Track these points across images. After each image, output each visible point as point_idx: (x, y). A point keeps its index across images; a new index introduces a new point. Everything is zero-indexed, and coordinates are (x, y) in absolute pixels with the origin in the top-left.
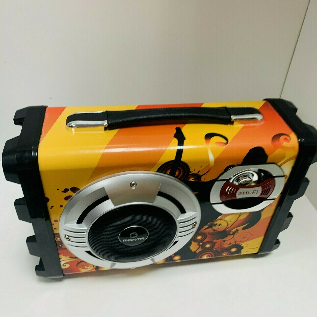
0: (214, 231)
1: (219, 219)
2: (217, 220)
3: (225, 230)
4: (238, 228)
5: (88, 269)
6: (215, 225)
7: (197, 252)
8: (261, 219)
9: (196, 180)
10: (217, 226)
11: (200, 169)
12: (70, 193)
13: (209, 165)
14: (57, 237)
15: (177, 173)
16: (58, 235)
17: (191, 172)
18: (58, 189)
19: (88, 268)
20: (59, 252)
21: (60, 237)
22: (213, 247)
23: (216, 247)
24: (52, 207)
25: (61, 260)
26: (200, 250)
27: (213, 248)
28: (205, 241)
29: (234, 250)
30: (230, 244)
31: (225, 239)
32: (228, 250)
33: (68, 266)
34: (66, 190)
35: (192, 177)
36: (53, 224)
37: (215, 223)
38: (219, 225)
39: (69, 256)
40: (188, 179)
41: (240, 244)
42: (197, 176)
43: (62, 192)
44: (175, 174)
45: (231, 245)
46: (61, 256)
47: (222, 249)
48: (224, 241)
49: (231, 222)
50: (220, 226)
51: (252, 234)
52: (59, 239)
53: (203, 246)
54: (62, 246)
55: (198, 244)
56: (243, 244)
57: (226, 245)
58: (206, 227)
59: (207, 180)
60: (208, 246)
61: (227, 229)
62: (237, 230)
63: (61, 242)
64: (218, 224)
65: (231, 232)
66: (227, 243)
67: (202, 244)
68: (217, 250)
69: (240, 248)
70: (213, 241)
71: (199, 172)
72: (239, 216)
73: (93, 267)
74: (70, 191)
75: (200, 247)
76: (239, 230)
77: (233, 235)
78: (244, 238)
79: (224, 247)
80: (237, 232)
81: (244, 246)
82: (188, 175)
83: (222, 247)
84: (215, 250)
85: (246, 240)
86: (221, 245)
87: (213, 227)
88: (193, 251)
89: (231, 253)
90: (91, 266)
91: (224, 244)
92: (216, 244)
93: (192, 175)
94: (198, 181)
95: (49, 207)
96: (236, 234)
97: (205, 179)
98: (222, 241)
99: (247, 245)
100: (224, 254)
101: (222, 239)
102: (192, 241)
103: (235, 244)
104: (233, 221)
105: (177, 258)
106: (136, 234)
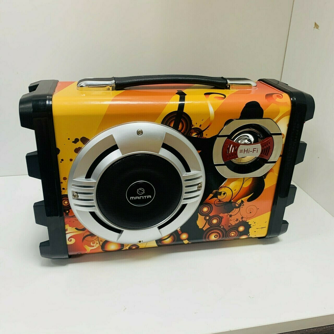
0: (219, 201)
1: (223, 186)
2: (221, 187)
3: (230, 201)
5: (93, 246)
6: (220, 193)
7: (204, 229)
8: (264, 189)
9: (198, 136)
10: (222, 194)
11: (202, 123)
12: (80, 144)
13: (210, 118)
14: (65, 200)
15: (180, 126)
16: (65, 197)
17: (193, 126)
18: (69, 139)
19: (94, 245)
20: (66, 220)
23: (223, 223)
24: (62, 160)
25: (67, 232)
26: (207, 226)
27: (221, 225)
28: (211, 215)
29: (241, 229)
30: (237, 220)
31: (230, 214)
32: (235, 228)
33: (73, 241)
34: (76, 141)
35: (195, 132)
36: (62, 183)
38: (224, 194)
39: (75, 228)
40: (191, 134)
41: (247, 221)
42: (200, 132)
43: (73, 142)
44: (178, 128)
46: (67, 227)
47: (229, 226)
48: (231, 216)
49: (235, 190)
50: (225, 195)
51: (258, 209)
52: (66, 202)
53: (209, 221)
54: (69, 212)
55: (205, 219)
56: (250, 222)
57: (233, 223)
58: (211, 195)
59: (208, 137)
60: (215, 221)
61: (232, 200)
62: (242, 202)
63: (69, 207)
64: (223, 193)
65: (236, 204)
66: (234, 219)
67: (209, 219)
68: (224, 227)
69: (248, 227)
70: (220, 215)
71: (200, 126)
72: (243, 184)
73: (99, 244)
74: (80, 142)
75: (207, 222)
76: (244, 202)
77: (239, 209)
78: (250, 213)
79: (231, 224)
80: (243, 205)
81: (251, 224)
82: (191, 129)
83: (229, 224)
84: (222, 227)
85: (253, 216)
86: (228, 221)
87: (219, 196)
88: (200, 227)
89: (239, 233)
90: (97, 243)
91: (231, 220)
92: (223, 220)
93: (195, 130)
94: (200, 137)
95: (59, 160)
96: (242, 207)
97: (207, 135)
98: (229, 215)
99: (255, 223)
100: (233, 235)
101: (229, 213)
102: (198, 214)
103: (242, 220)
104: (238, 189)
105: (184, 236)
106: (143, 190)
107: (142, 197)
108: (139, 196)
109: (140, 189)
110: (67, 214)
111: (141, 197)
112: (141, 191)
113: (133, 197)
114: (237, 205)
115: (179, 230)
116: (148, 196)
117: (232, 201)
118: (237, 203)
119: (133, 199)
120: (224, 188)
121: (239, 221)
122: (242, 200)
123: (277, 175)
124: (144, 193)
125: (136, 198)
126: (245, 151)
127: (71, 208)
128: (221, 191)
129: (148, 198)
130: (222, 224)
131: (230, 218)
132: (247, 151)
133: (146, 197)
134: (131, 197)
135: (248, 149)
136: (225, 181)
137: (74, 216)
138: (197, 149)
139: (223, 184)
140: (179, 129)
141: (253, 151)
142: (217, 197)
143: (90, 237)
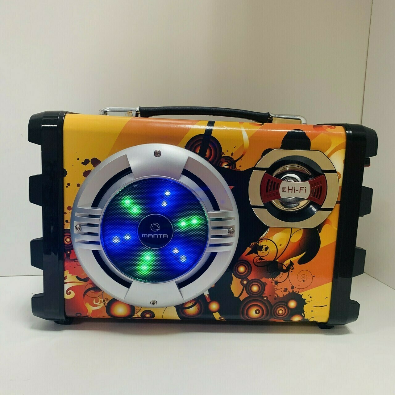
0: (259, 259)
1: (264, 238)
2: (262, 239)
3: (275, 260)
4: (292, 259)
5: (96, 306)
6: (261, 248)
7: (241, 298)
8: (320, 247)
9: (230, 167)
10: (263, 249)
11: (234, 151)
12: (90, 166)
13: (243, 145)
14: (67, 237)
15: (208, 153)
16: (67, 232)
17: (223, 153)
18: (78, 159)
19: (98, 304)
20: (66, 264)
21: (70, 237)
22: (263, 293)
23: (267, 292)
24: (69, 184)
25: (66, 281)
26: (245, 295)
27: (263, 295)
28: (250, 278)
29: (292, 304)
30: (286, 290)
31: (276, 279)
32: (284, 302)
33: (73, 294)
34: (86, 162)
35: (225, 161)
36: (66, 213)
37: (261, 244)
38: (266, 249)
39: (76, 276)
40: (221, 164)
41: (299, 294)
42: (232, 162)
43: (82, 163)
44: (206, 155)
45: (287, 293)
46: (67, 273)
47: (275, 299)
48: (277, 283)
49: (281, 245)
50: (268, 250)
51: (314, 276)
52: (68, 240)
53: (247, 287)
54: (71, 253)
55: (242, 283)
56: (305, 295)
57: (281, 294)
58: (249, 249)
59: (243, 169)
60: (255, 289)
61: (277, 259)
62: (291, 263)
63: (71, 247)
64: (264, 247)
65: (283, 266)
66: (281, 288)
67: (247, 284)
68: (268, 299)
69: (301, 302)
70: (261, 280)
71: (232, 154)
72: (291, 237)
73: (104, 303)
74: (90, 163)
75: (245, 290)
76: (294, 264)
77: (287, 273)
78: (304, 281)
79: (278, 296)
80: (292, 268)
81: (306, 299)
82: (220, 157)
83: (275, 295)
84: (265, 298)
85: (308, 287)
86: (274, 290)
87: (259, 252)
88: (236, 295)
89: (289, 310)
90: (101, 301)
91: (278, 289)
92: (266, 287)
93: (225, 159)
94: (232, 168)
95: (65, 185)
96: (292, 272)
97: (240, 166)
98: (273, 281)
99: (311, 297)
100: (281, 312)
101: (273, 279)
102: (233, 274)
103: (293, 291)
104: (284, 244)
105: (214, 306)
106: (157, 226)
107: (157, 236)
108: (153, 233)
109: (155, 224)
110: (68, 256)
111: (155, 235)
112: (155, 227)
113: (145, 234)
114: (285, 268)
115: (207, 296)
116: (164, 235)
117: (277, 261)
118: (284, 264)
119: (145, 237)
120: (266, 240)
121: (289, 291)
122: (290, 261)
123: (336, 229)
124: (159, 229)
125: (149, 235)
126: (288, 189)
127: (73, 249)
128: (261, 245)
129: (163, 237)
130: (265, 294)
131: (276, 285)
132: (292, 190)
133: (162, 236)
134: (143, 234)
135: (292, 187)
136: (266, 231)
137: (76, 260)
138: (229, 184)
139: (264, 235)
140: (206, 157)
141: (300, 190)
142: (257, 254)
143: (93, 291)
